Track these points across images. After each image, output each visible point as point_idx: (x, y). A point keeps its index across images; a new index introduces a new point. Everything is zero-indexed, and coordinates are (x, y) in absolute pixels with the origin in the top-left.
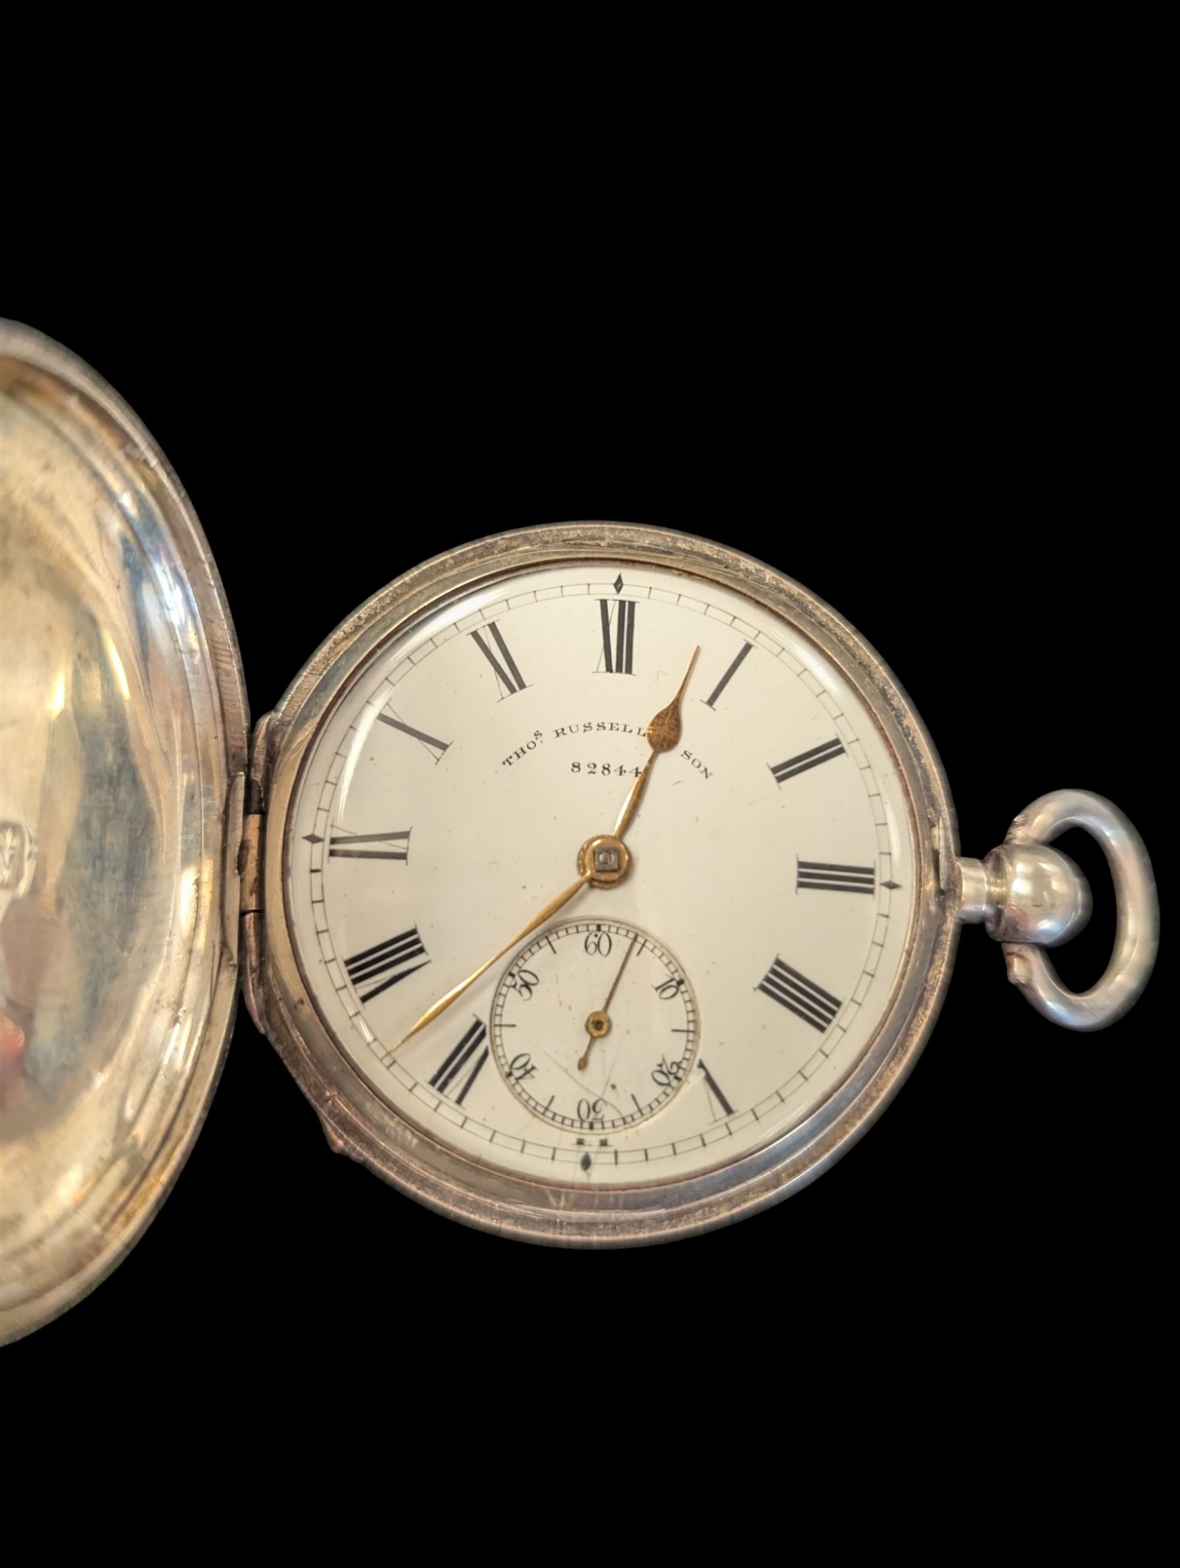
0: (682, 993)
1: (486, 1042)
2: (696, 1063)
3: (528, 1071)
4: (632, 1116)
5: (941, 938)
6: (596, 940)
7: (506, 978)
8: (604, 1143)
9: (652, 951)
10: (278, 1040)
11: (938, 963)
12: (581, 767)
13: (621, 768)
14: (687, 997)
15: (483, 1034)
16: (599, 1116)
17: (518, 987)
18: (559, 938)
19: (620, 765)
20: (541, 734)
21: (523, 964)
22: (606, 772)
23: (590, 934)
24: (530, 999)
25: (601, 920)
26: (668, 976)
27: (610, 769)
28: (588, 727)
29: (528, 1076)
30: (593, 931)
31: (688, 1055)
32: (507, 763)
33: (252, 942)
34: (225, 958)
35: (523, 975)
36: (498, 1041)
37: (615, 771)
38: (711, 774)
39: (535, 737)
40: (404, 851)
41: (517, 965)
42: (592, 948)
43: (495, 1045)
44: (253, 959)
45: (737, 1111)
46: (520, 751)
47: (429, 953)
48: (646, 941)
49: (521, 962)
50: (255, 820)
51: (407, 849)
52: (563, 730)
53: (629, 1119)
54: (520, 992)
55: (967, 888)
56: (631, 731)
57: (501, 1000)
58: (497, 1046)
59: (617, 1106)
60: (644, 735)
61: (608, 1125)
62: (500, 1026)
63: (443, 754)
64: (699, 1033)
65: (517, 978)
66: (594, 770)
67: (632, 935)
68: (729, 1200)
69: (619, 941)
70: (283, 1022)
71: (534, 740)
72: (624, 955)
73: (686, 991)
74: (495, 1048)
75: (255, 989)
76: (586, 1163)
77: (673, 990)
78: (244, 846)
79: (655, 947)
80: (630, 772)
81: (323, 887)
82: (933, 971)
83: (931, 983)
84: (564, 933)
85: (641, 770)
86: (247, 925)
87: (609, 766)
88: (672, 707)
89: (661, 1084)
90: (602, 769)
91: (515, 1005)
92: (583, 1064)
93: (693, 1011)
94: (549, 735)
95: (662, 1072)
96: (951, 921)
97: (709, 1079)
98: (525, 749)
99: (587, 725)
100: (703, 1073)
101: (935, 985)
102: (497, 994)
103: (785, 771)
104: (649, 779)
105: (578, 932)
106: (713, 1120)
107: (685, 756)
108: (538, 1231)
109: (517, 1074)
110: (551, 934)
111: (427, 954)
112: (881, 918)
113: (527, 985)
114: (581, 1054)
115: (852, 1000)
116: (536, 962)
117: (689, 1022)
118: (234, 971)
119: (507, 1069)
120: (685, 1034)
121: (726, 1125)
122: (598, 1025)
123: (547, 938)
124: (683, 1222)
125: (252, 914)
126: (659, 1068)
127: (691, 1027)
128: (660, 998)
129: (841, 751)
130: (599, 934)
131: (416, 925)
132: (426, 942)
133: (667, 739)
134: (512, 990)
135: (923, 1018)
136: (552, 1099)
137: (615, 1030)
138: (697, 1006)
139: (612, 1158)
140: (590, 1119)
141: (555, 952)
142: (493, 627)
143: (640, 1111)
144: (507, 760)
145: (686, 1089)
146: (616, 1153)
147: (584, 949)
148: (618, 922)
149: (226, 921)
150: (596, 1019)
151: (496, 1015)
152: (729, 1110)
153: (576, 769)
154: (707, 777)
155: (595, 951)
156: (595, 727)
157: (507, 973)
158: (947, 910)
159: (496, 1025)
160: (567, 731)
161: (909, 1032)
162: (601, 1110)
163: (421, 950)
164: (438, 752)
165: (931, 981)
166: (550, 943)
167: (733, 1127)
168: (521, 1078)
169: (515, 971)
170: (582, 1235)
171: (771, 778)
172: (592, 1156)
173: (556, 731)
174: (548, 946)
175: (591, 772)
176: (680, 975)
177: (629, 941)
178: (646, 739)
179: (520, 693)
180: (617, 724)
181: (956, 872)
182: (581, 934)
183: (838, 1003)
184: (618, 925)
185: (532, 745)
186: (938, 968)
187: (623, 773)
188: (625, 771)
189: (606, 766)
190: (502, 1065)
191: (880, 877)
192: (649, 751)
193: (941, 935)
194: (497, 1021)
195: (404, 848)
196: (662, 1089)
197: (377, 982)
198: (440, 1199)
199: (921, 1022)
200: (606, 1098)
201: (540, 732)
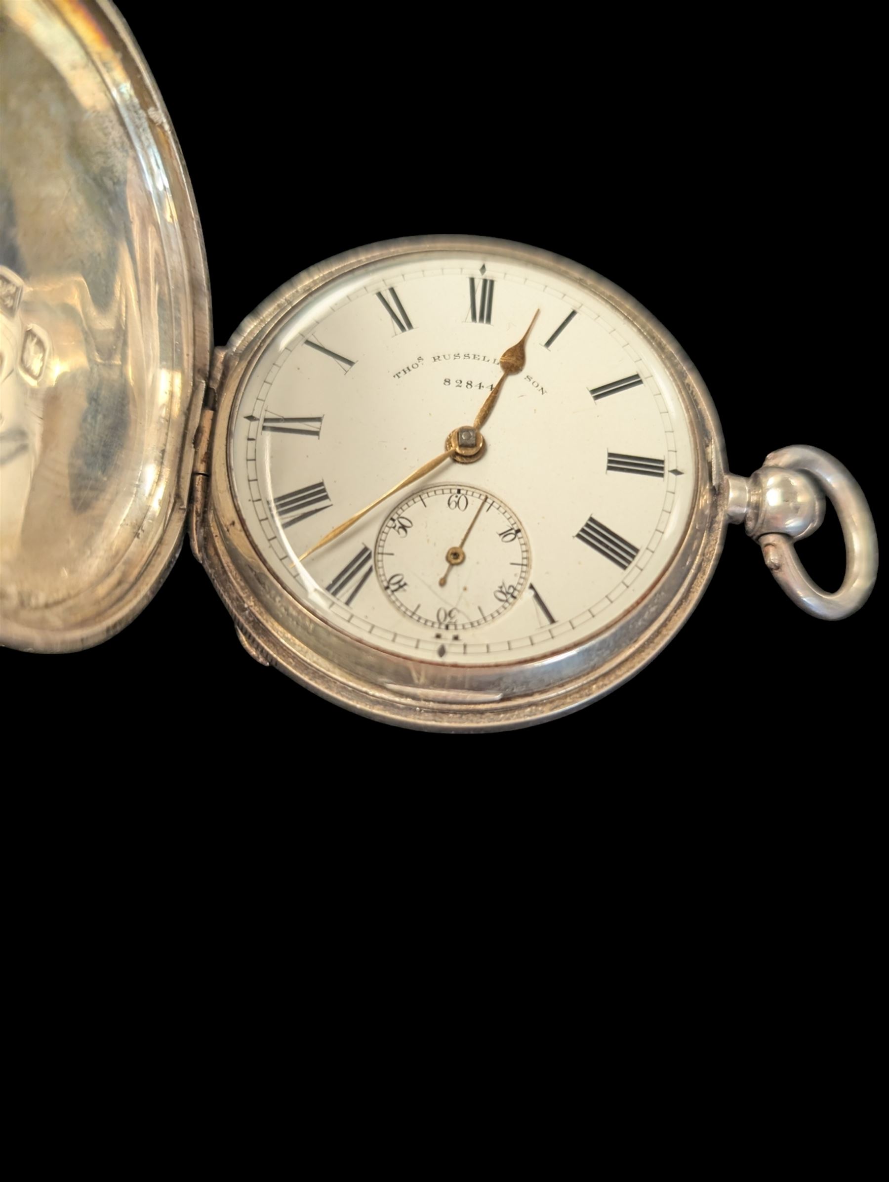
0: (519, 538)
1: (371, 563)
2: (528, 585)
3: (401, 586)
4: (478, 622)
5: (714, 525)
6: (457, 500)
7: (389, 521)
8: (456, 638)
9: (498, 509)
10: (212, 566)
11: (713, 543)
12: (451, 382)
13: (480, 384)
14: (522, 541)
15: (369, 557)
16: (453, 621)
17: (397, 528)
18: (429, 497)
19: (480, 383)
20: (422, 359)
21: (402, 513)
22: (469, 386)
23: (453, 495)
24: (405, 537)
25: (460, 486)
26: (508, 526)
27: (472, 384)
28: (457, 356)
29: (401, 590)
30: (454, 494)
31: (522, 581)
32: (396, 377)
33: (199, 495)
34: (177, 506)
35: (401, 520)
36: (380, 564)
37: (476, 386)
38: (546, 392)
39: (418, 361)
40: (318, 430)
41: (397, 514)
42: (453, 505)
43: (377, 568)
44: (198, 506)
45: (557, 621)
46: (407, 369)
47: (332, 499)
48: (494, 502)
49: (400, 511)
50: (209, 414)
51: (320, 429)
52: (439, 357)
53: (476, 624)
54: (398, 532)
55: (732, 494)
56: (488, 361)
57: (383, 536)
58: (379, 568)
59: (466, 614)
60: (498, 364)
61: (460, 627)
62: (382, 554)
63: (350, 368)
64: (531, 566)
65: (397, 522)
66: (460, 385)
67: (483, 497)
68: (551, 701)
69: (473, 501)
70: (217, 554)
71: (417, 363)
72: (477, 510)
73: (522, 537)
74: (377, 569)
75: (198, 530)
76: (442, 652)
77: (512, 536)
78: (199, 430)
79: (500, 506)
80: (487, 387)
81: (256, 450)
82: (709, 548)
83: (707, 557)
84: (433, 493)
85: (494, 386)
86: (197, 483)
87: (471, 382)
88: (519, 345)
89: (501, 600)
90: (466, 384)
91: (393, 540)
92: (443, 583)
93: (527, 551)
94: (428, 359)
95: (502, 592)
96: (722, 515)
97: (537, 596)
98: (411, 368)
99: (457, 355)
100: (532, 593)
101: (710, 558)
102: (381, 532)
103: (599, 393)
104: (500, 391)
105: (443, 493)
106: (539, 627)
107: (527, 379)
108: (402, 716)
109: (393, 587)
110: (424, 493)
111: (330, 500)
112: (669, 494)
113: (403, 527)
114: (442, 575)
115: (647, 549)
116: (412, 511)
117: (523, 558)
118: (183, 513)
119: (385, 584)
120: (520, 567)
121: (550, 631)
122: (455, 557)
123: (420, 496)
124: (515, 717)
125: (201, 476)
126: (499, 589)
127: (525, 562)
128: (502, 541)
129: (640, 382)
130: (459, 495)
131: (323, 480)
132: (329, 492)
133: (515, 366)
134: (392, 529)
135: (702, 581)
136: (419, 606)
137: (467, 560)
138: (530, 548)
139: (461, 650)
140: (446, 622)
141: (425, 506)
142: (392, 290)
143: (485, 618)
144: (397, 375)
145: (519, 603)
146: (465, 646)
147: (447, 505)
148: (474, 488)
149: (182, 480)
150: (454, 551)
151: (379, 546)
152: (552, 621)
153: (447, 383)
154: (543, 393)
155: (456, 506)
156: (462, 356)
157: (390, 518)
158: (718, 507)
159: (379, 553)
160: (442, 358)
161: (691, 590)
162: (454, 616)
163: (326, 497)
164: (346, 366)
165: (707, 555)
166: (422, 500)
167: (555, 633)
168: (396, 590)
169: (395, 517)
170: (436, 721)
171: (590, 397)
172: (447, 648)
173: (434, 358)
174: (421, 502)
175: (458, 386)
176: (518, 526)
177: (481, 502)
178: (499, 367)
179: (408, 332)
180: (479, 356)
181: (725, 482)
182: (445, 495)
183: (636, 550)
184: (473, 490)
185: (415, 366)
186: (713, 546)
187: (482, 388)
188: (483, 387)
189: (469, 383)
190: (382, 581)
191: (669, 466)
192: (501, 373)
193: (714, 523)
194: (380, 550)
195: (318, 428)
196: (501, 603)
197: (291, 517)
198: (327, 688)
199: (700, 583)
200: (459, 608)
201: (422, 358)
